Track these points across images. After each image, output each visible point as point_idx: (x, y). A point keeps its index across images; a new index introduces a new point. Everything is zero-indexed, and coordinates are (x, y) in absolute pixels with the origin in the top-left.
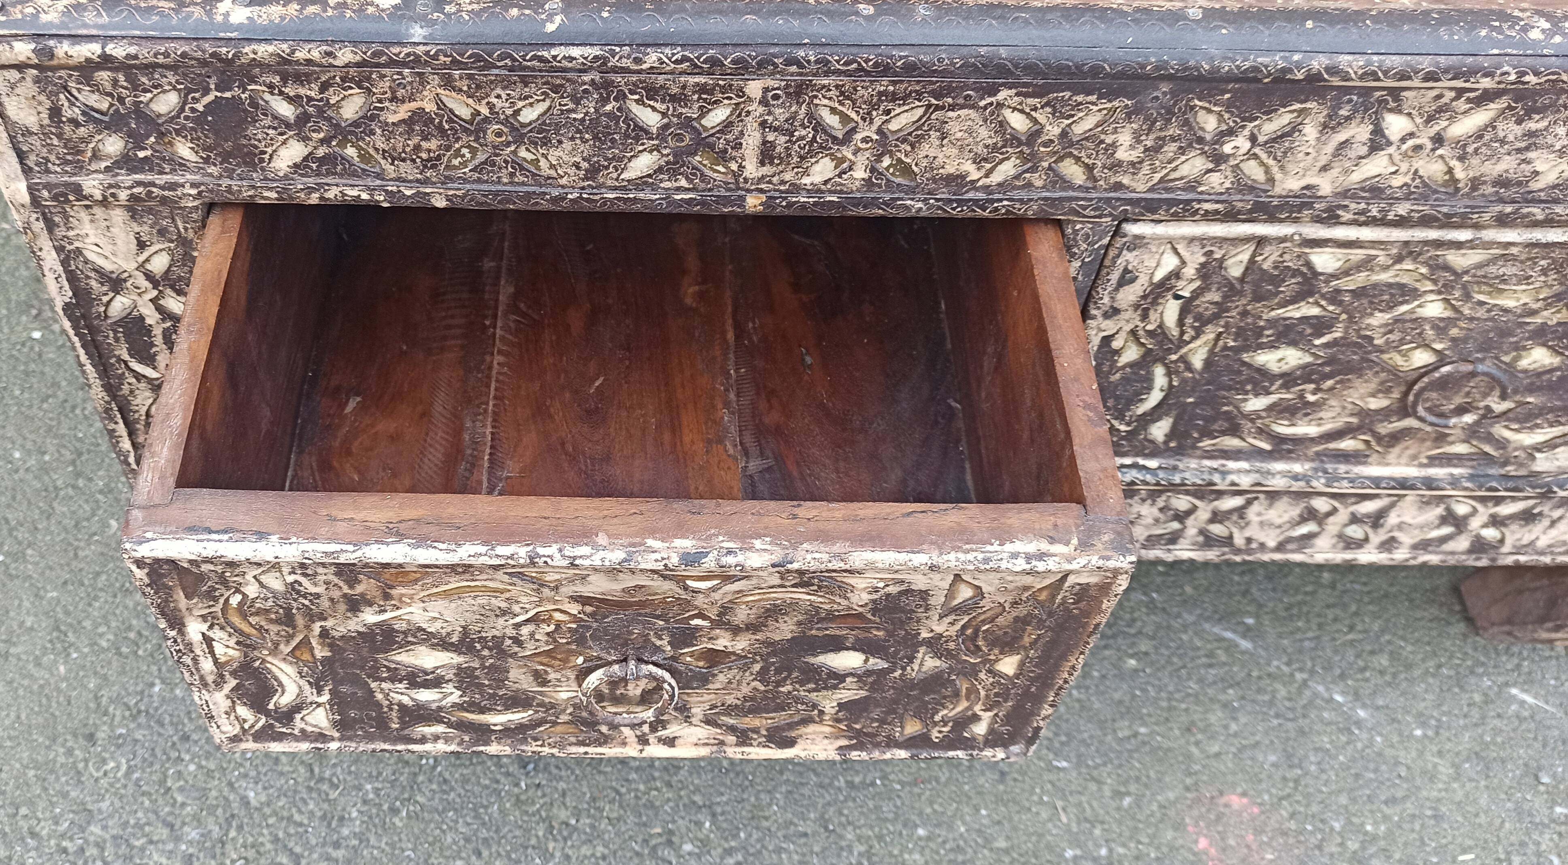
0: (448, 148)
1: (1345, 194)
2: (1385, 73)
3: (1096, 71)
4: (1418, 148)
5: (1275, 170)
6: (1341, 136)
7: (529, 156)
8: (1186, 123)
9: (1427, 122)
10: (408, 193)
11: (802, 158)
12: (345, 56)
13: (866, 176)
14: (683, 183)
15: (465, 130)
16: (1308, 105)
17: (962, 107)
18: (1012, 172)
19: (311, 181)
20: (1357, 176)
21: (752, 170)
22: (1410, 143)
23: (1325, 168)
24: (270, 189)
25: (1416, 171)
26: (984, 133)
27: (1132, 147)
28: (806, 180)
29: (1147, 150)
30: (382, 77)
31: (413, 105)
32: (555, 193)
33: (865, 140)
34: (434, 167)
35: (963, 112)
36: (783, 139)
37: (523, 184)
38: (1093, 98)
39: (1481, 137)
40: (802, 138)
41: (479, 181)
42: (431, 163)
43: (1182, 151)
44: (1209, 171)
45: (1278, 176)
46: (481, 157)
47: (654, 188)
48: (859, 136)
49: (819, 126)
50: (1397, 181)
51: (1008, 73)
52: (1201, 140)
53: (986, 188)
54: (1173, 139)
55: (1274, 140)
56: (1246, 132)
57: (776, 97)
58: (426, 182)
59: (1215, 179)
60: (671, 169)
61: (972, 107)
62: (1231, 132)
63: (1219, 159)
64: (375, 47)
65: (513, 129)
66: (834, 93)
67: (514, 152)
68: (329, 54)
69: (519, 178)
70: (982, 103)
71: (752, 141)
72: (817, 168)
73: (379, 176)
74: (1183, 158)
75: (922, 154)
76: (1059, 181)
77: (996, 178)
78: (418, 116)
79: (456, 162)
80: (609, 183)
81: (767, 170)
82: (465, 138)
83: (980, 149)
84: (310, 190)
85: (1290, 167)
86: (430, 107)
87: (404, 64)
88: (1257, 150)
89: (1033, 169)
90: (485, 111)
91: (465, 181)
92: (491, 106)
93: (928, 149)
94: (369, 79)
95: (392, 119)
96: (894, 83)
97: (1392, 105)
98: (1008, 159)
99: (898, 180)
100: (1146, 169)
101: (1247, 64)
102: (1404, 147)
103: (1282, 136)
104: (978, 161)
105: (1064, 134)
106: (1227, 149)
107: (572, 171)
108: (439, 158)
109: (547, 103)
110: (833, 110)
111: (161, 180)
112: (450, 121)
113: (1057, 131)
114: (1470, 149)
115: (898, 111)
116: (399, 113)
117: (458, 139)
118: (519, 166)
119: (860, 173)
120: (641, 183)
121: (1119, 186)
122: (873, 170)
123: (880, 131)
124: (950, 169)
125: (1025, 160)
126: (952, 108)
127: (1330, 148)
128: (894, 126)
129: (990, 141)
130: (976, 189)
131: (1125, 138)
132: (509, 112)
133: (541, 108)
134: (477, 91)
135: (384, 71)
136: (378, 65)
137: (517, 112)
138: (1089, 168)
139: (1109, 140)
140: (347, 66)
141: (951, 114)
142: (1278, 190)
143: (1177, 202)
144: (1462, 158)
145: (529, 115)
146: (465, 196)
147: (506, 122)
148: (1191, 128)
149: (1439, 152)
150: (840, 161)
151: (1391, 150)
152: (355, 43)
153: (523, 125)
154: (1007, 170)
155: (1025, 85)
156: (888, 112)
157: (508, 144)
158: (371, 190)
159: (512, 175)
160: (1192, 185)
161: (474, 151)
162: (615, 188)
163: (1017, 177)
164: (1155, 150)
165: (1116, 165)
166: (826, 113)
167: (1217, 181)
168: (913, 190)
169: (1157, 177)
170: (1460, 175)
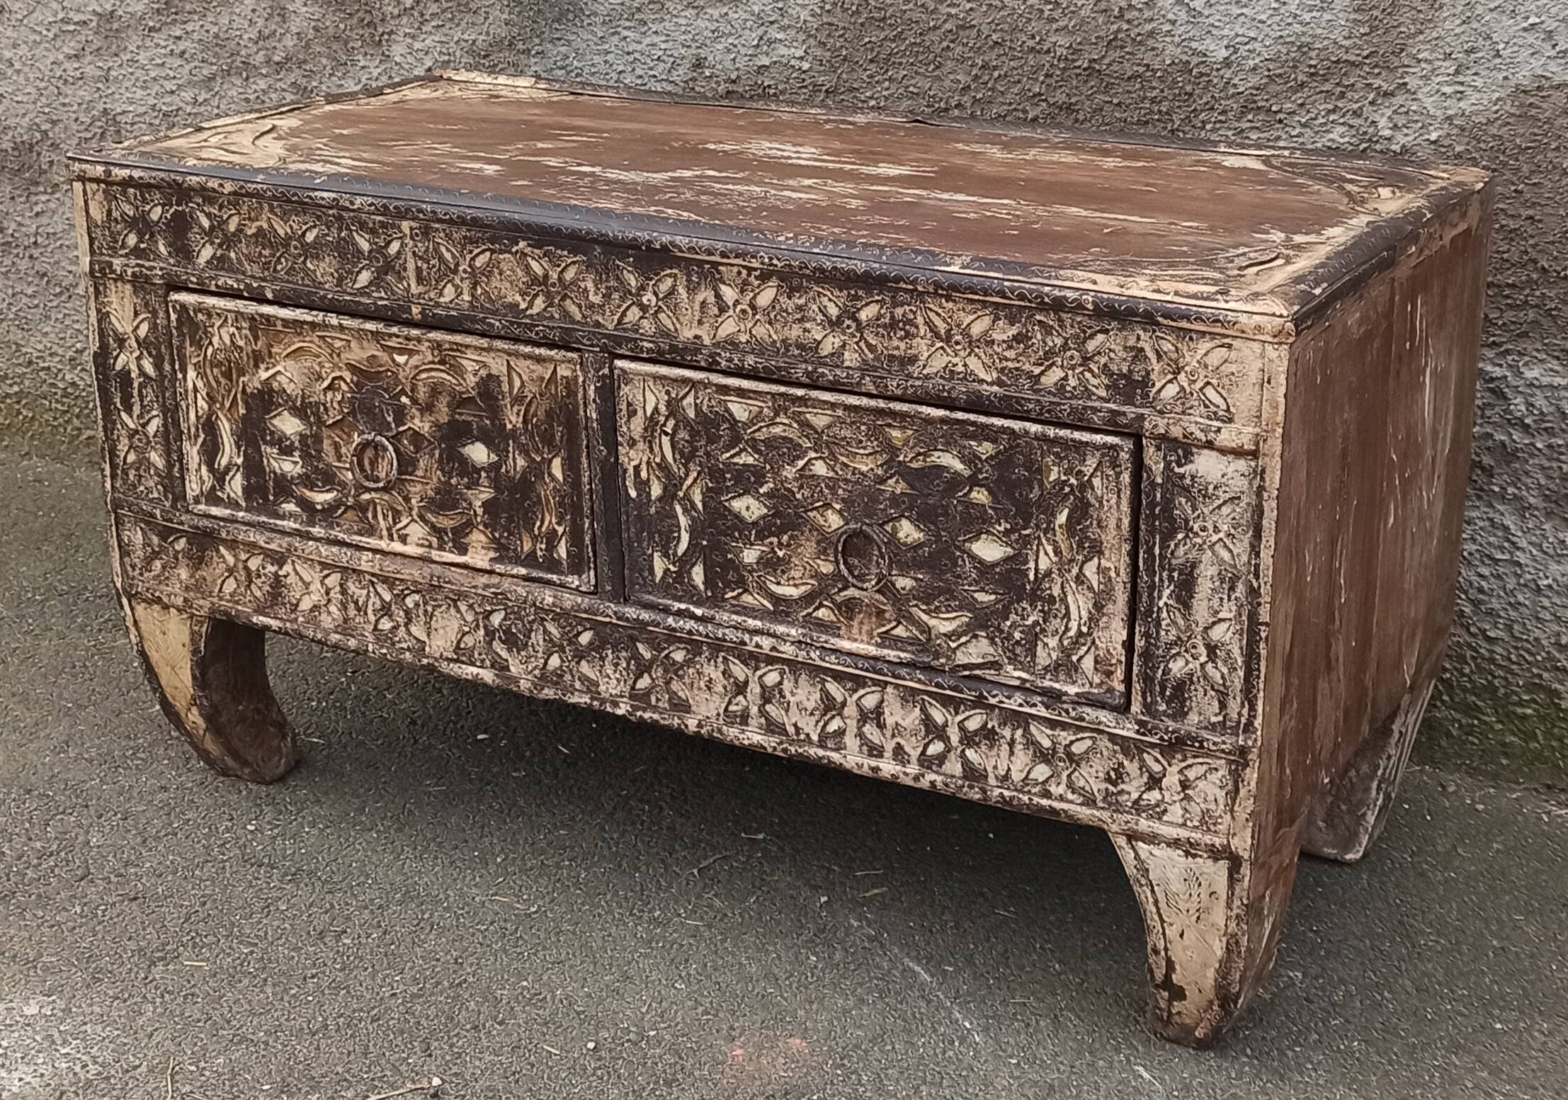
1: (717, 345)
3: (560, 232)
5: (675, 321)
9: (742, 291)
10: (255, 285)
11: (437, 282)
13: (470, 299)
14: (383, 294)
15: (282, 244)
16: (674, 271)
17: (505, 252)
18: (543, 306)
19: (213, 273)
20: (722, 333)
21: (415, 289)
22: (739, 308)
23: (700, 322)
24: (194, 275)
25: (752, 333)
26: (520, 273)
27: (596, 294)
28: (442, 300)
29: (604, 296)
30: (244, 202)
31: (258, 224)
32: (322, 293)
33: (465, 271)
34: (268, 269)
35: (507, 255)
36: (425, 266)
37: (308, 286)
40: (434, 266)
41: (288, 281)
42: (266, 266)
43: (623, 299)
44: (641, 318)
45: (678, 326)
46: (289, 265)
47: (369, 295)
48: (461, 268)
49: (441, 258)
50: (743, 338)
52: (630, 292)
53: (530, 315)
54: (616, 290)
55: (666, 297)
56: (651, 289)
57: (417, 235)
58: (264, 280)
60: (376, 282)
61: (510, 252)
62: (643, 288)
63: (644, 308)
66: (442, 235)
67: (304, 262)
69: (306, 282)
70: (514, 250)
71: (411, 265)
72: (446, 291)
73: (244, 273)
74: (625, 306)
75: (494, 286)
76: (566, 315)
77: (535, 310)
78: (260, 232)
79: (279, 267)
80: (349, 290)
81: (421, 289)
84: (211, 278)
85: (682, 319)
86: (266, 226)
87: (253, 196)
88: (660, 304)
89: (551, 305)
90: (289, 231)
92: (291, 228)
93: (495, 282)
94: (238, 204)
95: (247, 232)
96: (469, 230)
97: (717, 275)
101: (632, 236)
102: (737, 310)
104: (523, 295)
105: (560, 279)
106: (645, 300)
107: (330, 279)
108: (270, 263)
109: (317, 229)
110: (448, 250)
111: (147, 264)
112: (275, 237)
113: (556, 276)
115: (476, 251)
116: (251, 229)
117: (278, 250)
119: (467, 297)
120: (362, 292)
121: (596, 323)
122: (473, 296)
123: (470, 266)
124: (509, 299)
125: (547, 298)
127: (697, 306)
128: (478, 263)
129: (524, 280)
130: (526, 317)
131: (590, 286)
133: (315, 232)
134: (282, 216)
135: (245, 199)
136: (242, 195)
137: (304, 233)
138: (579, 308)
139: (583, 285)
141: (501, 257)
142: (681, 338)
143: (630, 340)
144: (770, 323)
145: (309, 237)
146: (280, 291)
147: (298, 239)
148: (623, 283)
151: (731, 312)
153: (309, 244)
156: (471, 252)
157: (300, 256)
158: (238, 281)
159: (303, 279)
162: (350, 294)
163: (545, 309)
164: (607, 296)
165: (591, 306)
166: (443, 249)
167: (647, 326)
168: (495, 313)
169: (616, 318)
170: (775, 337)
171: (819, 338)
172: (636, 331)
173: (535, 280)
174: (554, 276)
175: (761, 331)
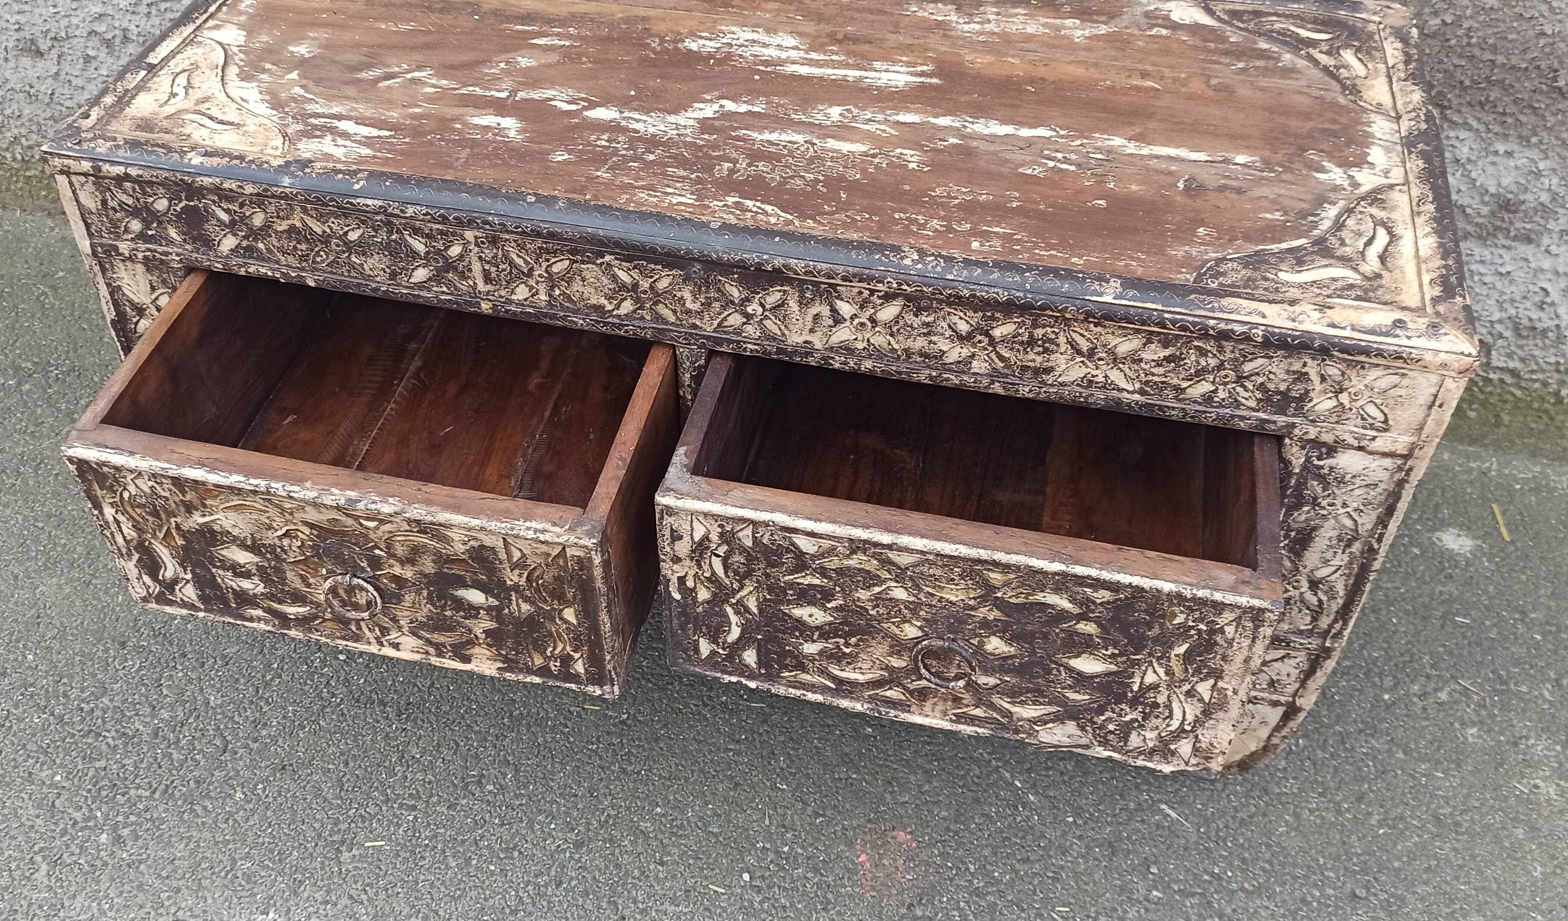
0: (312, 250)
2: (819, 273)
3: (653, 250)
4: (862, 324)
5: (783, 328)
6: (813, 311)
7: (358, 262)
8: (719, 290)
9: (862, 307)
10: (293, 274)
11: (510, 282)
12: (249, 189)
13: (547, 299)
15: (319, 240)
16: (785, 288)
17: (588, 263)
18: (631, 308)
19: (240, 260)
20: (836, 340)
21: (483, 287)
22: (857, 321)
23: (812, 331)
24: (219, 262)
25: (868, 341)
26: (605, 281)
28: (515, 298)
29: (702, 304)
30: (270, 203)
31: (290, 222)
33: (542, 275)
34: (306, 260)
35: (590, 266)
36: (494, 269)
37: (356, 278)
38: (660, 267)
39: (897, 322)
40: (506, 269)
41: (331, 273)
42: (303, 258)
43: (724, 308)
44: (744, 323)
45: (786, 332)
46: (331, 258)
47: (430, 290)
49: (514, 264)
50: (860, 345)
51: (607, 246)
52: (732, 302)
53: (618, 316)
54: (716, 300)
55: (774, 308)
56: (756, 301)
57: (483, 243)
58: (303, 269)
59: (749, 329)
60: (438, 280)
61: (594, 263)
62: (747, 300)
63: (748, 316)
64: (264, 186)
65: (345, 243)
66: (513, 244)
67: (349, 257)
68: (240, 187)
69: (353, 274)
70: (598, 262)
72: (519, 291)
73: (277, 262)
74: (726, 313)
75: (575, 289)
76: (659, 318)
77: (623, 312)
78: (292, 229)
79: (318, 259)
80: (405, 284)
81: (492, 287)
82: (320, 246)
83: (607, 291)
84: (239, 267)
85: (790, 326)
86: (299, 224)
87: (281, 198)
88: (767, 313)
90: (328, 231)
91: (324, 272)
92: (331, 228)
93: (577, 286)
94: (263, 204)
95: (280, 229)
96: (545, 242)
97: (834, 294)
98: (625, 299)
99: (567, 304)
100: (707, 318)
101: (737, 258)
102: (855, 323)
103: (779, 306)
104: (609, 298)
105: (652, 288)
106: (749, 310)
107: (383, 273)
108: (308, 255)
109: (361, 231)
110: (519, 255)
111: (160, 249)
112: (310, 234)
113: (647, 285)
114: (895, 329)
115: (553, 260)
116: (282, 226)
117: (316, 246)
118: (352, 266)
119: (543, 297)
120: (421, 286)
121: (694, 326)
122: (550, 296)
123: (548, 271)
124: (593, 301)
125: (636, 302)
126: (583, 262)
127: (809, 318)
128: (555, 269)
129: (611, 285)
130: (614, 316)
131: (687, 295)
132: (341, 233)
133: (358, 233)
134: (321, 218)
135: (271, 200)
136: (267, 196)
137: (346, 233)
138: (675, 312)
139: (679, 294)
140: (251, 194)
141: (584, 265)
142: (789, 342)
143: (733, 341)
144: (892, 335)
145: (353, 236)
146: (323, 281)
147: (340, 238)
148: (724, 294)
149: (877, 329)
150: (531, 288)
151: (848, 324)
152: (254, 183)
153: (351, 242)
154: (627, 307)
155: (618, 254)
156: (549, 259)
157: (344, 252)
158: (270, 269)
160: (738, 332)
161: (327, 254)
162: (407, 287)
163: (634, 311)
164: (707, 305)
165: (688, 312)
166: (514, 257)
167: (751, 330)
168: (576, 312)
169: (716, 323)
170: (896, 346)
171: (944, 349)
172: (740, 334)
173: (623, 287)
174: (645, 284)
175: (880, 340)
